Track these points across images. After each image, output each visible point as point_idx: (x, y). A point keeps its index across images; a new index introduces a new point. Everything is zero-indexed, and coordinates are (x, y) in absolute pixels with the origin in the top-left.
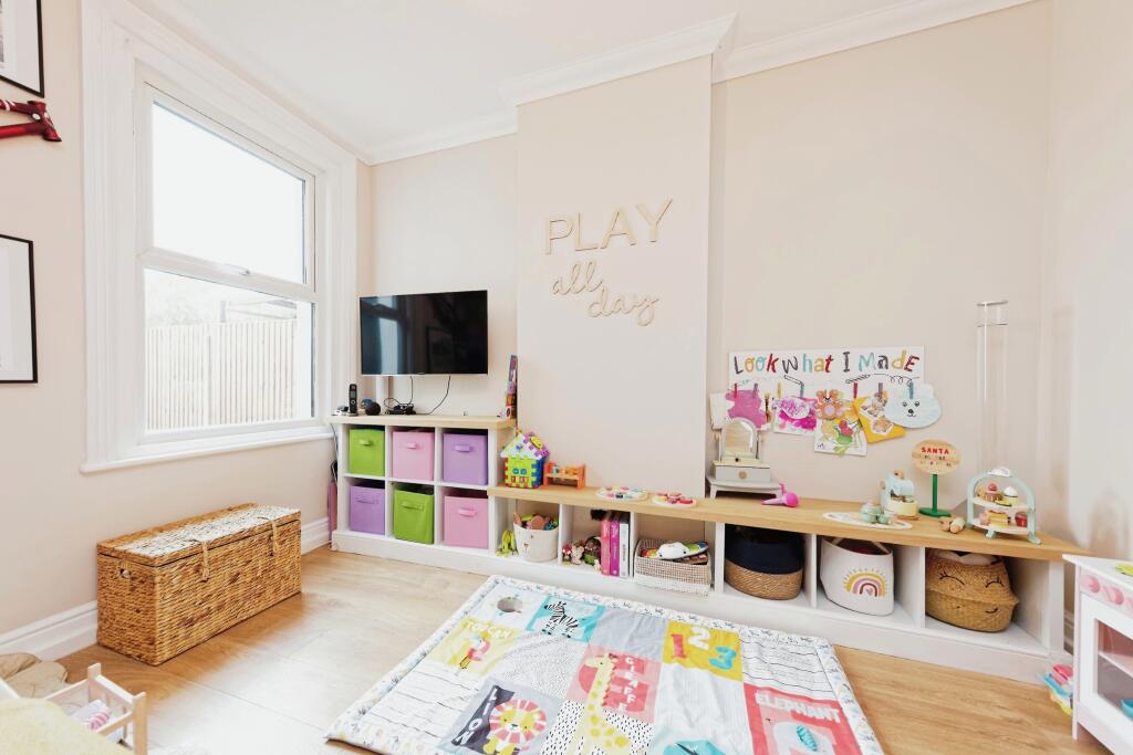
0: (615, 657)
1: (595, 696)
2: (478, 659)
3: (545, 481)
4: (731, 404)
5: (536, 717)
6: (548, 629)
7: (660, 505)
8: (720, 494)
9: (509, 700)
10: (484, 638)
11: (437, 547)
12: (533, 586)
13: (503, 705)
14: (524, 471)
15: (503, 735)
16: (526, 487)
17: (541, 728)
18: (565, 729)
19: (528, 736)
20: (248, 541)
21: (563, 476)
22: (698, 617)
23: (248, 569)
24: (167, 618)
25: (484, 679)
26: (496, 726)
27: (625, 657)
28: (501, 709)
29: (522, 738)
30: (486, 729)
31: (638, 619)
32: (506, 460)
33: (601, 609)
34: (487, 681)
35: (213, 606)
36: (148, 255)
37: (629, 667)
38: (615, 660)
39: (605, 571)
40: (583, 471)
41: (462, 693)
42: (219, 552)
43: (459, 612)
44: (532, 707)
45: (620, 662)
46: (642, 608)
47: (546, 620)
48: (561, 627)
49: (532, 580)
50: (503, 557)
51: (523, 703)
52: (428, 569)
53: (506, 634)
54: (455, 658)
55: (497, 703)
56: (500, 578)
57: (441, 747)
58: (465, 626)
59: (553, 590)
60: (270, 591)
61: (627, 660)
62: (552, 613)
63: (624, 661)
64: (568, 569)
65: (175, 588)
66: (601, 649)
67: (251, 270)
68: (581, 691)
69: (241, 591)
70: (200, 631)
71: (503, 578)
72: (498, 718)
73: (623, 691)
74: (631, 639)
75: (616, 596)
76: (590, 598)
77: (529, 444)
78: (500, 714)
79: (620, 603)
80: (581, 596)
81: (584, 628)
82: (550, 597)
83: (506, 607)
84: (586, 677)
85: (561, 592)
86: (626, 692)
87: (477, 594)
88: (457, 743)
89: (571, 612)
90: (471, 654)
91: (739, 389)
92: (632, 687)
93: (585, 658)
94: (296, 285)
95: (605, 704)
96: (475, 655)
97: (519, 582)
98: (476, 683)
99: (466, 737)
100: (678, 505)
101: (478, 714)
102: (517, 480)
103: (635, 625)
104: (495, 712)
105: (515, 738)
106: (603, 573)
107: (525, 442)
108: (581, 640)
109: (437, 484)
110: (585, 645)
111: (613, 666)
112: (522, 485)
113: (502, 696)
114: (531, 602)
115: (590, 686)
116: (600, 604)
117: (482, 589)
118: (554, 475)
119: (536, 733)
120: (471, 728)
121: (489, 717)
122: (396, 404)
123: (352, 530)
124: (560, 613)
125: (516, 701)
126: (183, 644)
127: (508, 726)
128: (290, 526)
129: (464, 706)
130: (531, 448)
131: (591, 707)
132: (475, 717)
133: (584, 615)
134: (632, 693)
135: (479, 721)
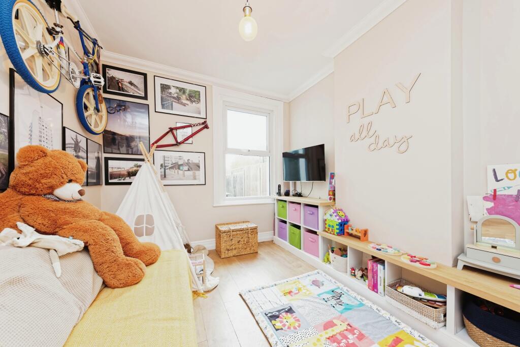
0: (351, 326)
1: (327, 333)
2: (292, 296)
3: (345, 233)
4: (490, 205)
5: (297, 324)
6: (326, 299)
7: (405, 261)
8: (466, 268)
9: (292, 313)
10: (299, 290)
11: (302, 251)
12: (333, 280)
13: (289, 314)
14: (333, 226)
15: (281, 322)
16: (334, 234)
17: (295, 328)
18: (304, 335)
19: (289, 328)
20: (242, 232)
21: (354, 233)
22: (426, 339)
23: (242, 240)
24: (223, 247)
25: (289, 302)
26: (281, 318)
27: (355, 329)
28: (287, 315)
29: (287, 327)
30: (278, 317)
31: (380, 319)
32: (326, 220)
33: (362, 305)
34: (289, 304)
35: (234, 248)
36: (227, 150)
37: (354, 334)
38: (349, 328)
39: (370, 288)
40: (365, 233)
41: (278, 302)
42: (235, 233)
43: (296, 277)
44: (298, 320)
45: (351, 329)
46: (387, 315)
47: (329, 296)
48: (333, 302)
49: (334, 278)
50: (324, 263)
51: (296, 317)
52: (298, 259)
53: (308, 293)
54: (284, 291)
55: (287, 312)
56: (321, 272)
57: (262, 313)
58: (295, 283)
59: (341, 286)
60: (248, 249)
61: (355, 331)
62: (334, 295)
63: (353, 331)
64: (352, 279)
65: (225, 240)
66: (346, 320)
67: (250, 149)
68: (322, 328)
69: (240, 246)
70: (231, 254)
71: (322, 272)
72: (283, 316)
73: (342, 340)
74: (367, 325)
75: (374, 303)
76: (359, 297)
77: (335, 214)
78: (285, 315)
79: (375, 307)
80: (354, 294)
81: (344, 307)
82: (339, 288)
83: (315, 283)
84: (329, 325)
85: (345, 289)
86: (343, 341)
87: (306, 274)
88: (266, 315)
89: (344, 299)
90: (290, 292)
91: (498, 193)
92: (348, 342)
93: (335, 318)
94: (265, 151)
95: (329, 338)
96: (292, 294)
97: (328, 276)
98: (286, 302)
99: (269, 315)
100: (417, 264)
101: (279, 311)
102: (330, 230)
103: (376, 320)
104: (284, 314)
105: (284, 325)
106: (369, 288)
107: (333, 213)
108: (339, 311)
109: (302, 225)
110: (340, 314)
111: (346, 329)
112: (332, 233)
113: (290, 311)
114: (328, 286)
115: (327, 329)
116: (363, 302)
117: (309, 273)
118: (350, 231)
119: (292, 328)
120: (273, 313)
121: (281, 314)
122: (296, 192)
123: (279, 237)
124: (337, 296)
125: (294, 315)
126: (227, 256)
127: (285, 321)
128: (254, 231)
129: (276, 306)
130: (336, 216)
131: (321, 336)
132: (277, 311)
133: (349, 303)
134: (346, 344)
135: (277, 313)
